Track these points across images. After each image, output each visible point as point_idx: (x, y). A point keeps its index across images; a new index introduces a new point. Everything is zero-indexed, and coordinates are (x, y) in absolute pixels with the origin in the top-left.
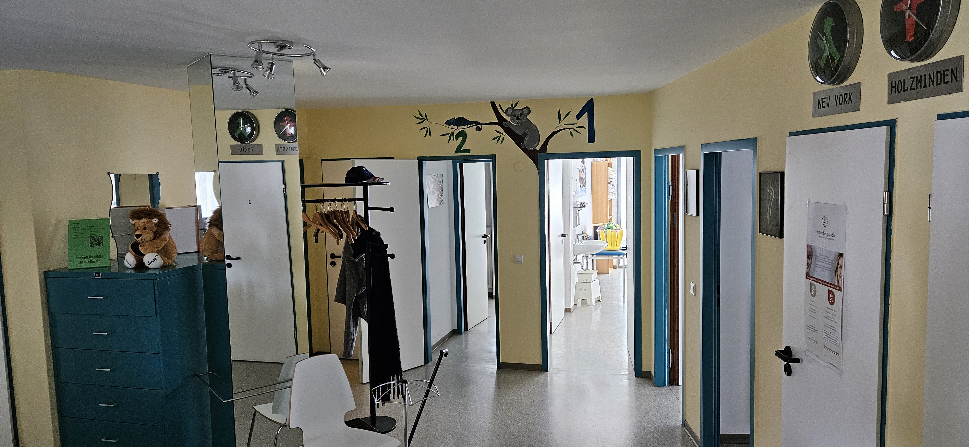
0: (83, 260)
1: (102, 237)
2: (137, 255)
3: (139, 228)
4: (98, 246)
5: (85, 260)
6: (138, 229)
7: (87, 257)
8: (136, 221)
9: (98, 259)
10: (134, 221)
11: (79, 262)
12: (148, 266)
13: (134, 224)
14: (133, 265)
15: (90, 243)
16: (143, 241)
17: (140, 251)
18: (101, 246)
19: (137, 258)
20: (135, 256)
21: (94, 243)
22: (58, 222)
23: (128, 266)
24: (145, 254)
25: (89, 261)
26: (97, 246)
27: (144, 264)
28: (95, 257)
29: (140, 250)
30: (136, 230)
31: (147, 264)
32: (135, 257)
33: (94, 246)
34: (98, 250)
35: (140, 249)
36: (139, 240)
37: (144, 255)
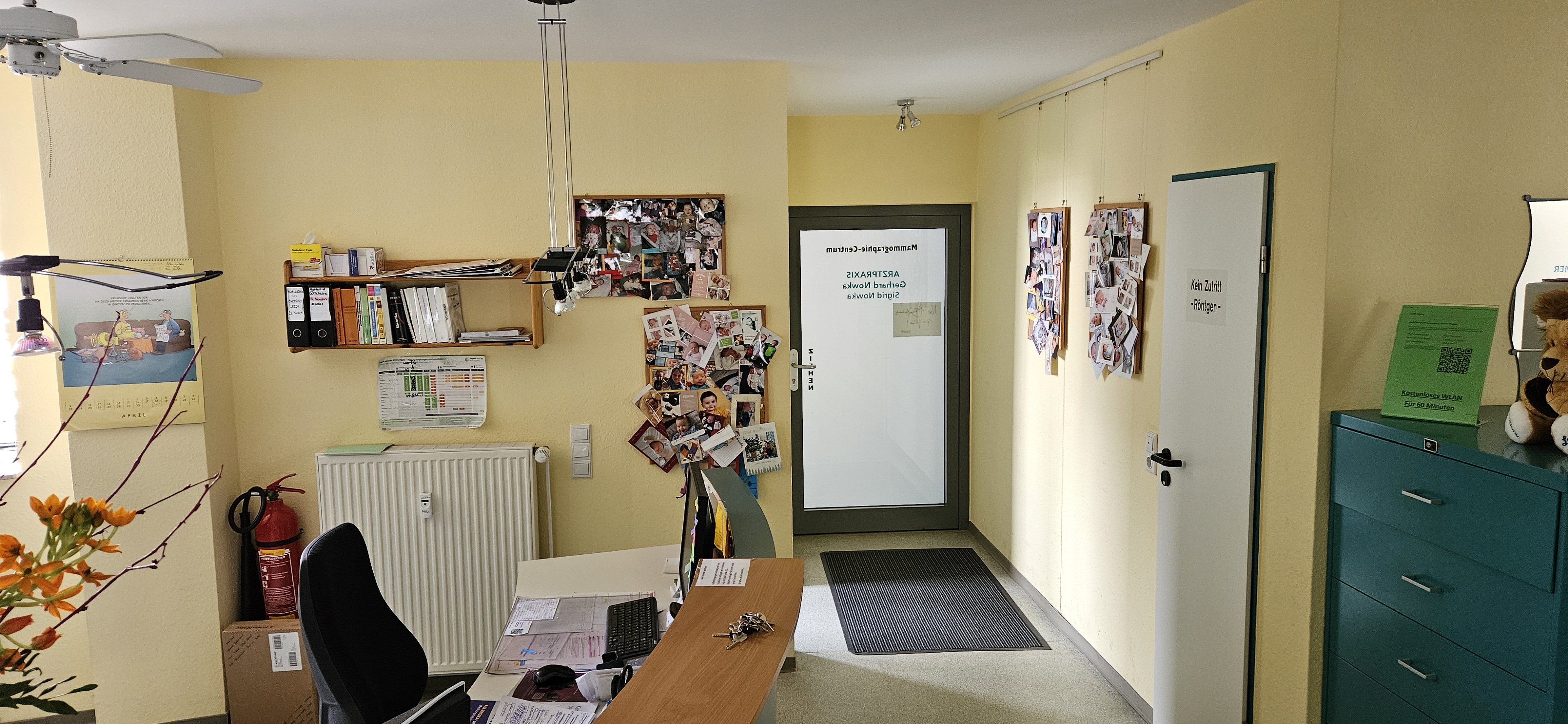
0: (1416, 400)
1: (1469, 351)
2: (1540, 414)
3: (1555, 342)
4: (1456, 372)
5: (1422, 400)
6: (1554, 345)
7: (1424, 395)
8: (1551, 322)
9: (1449, 403)
10: (1546, 321)
11: (1406, 404)
12: (1560, 446)
13: (1544, 330)
14: (1523, 438)
15: (1440, 364)
16: (1557, 378)
17: (1549, 405)
18: (1463, 373)
19: (1538, 419)
20: (1534, 414)
21: (1448, 364)
22: (1381, 307)
23: (1513, 436)
24: (1559, 413)
25: (1428, 404)
26: (1454, 371)
27: (1551, 439)
28: (1445, 397)
29: (1548, 400)
30: (1548, 348)
31: (1558, 442)
32: (1532, 416)
33: (1446, 371)
34: (1452, 382)
35: (1548, 397)
36: (1549, 374)
37: (1556, 416)
